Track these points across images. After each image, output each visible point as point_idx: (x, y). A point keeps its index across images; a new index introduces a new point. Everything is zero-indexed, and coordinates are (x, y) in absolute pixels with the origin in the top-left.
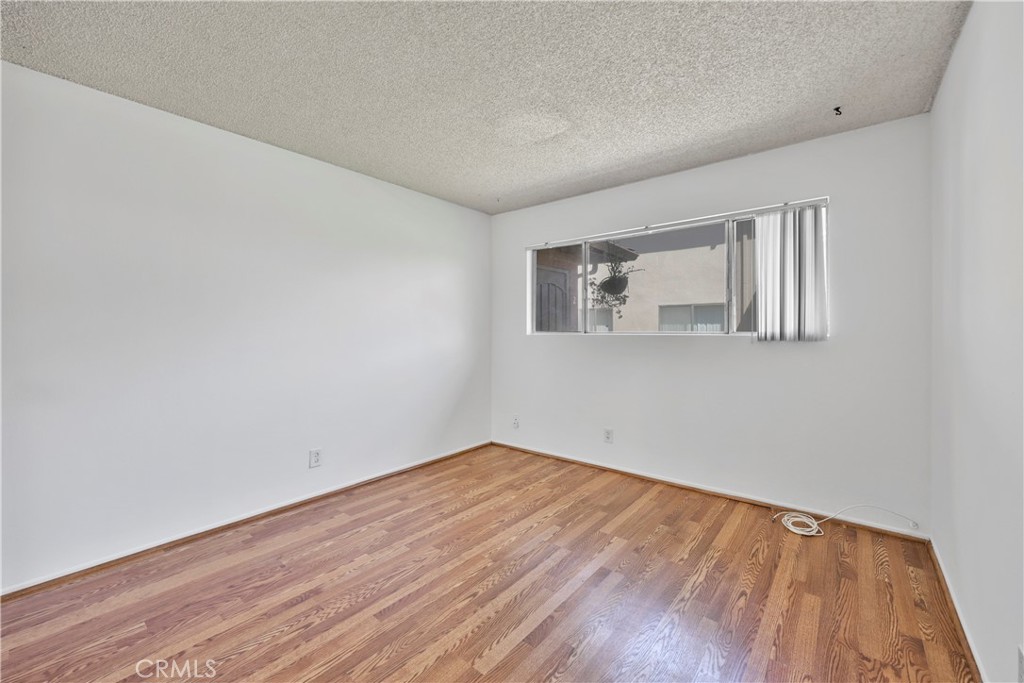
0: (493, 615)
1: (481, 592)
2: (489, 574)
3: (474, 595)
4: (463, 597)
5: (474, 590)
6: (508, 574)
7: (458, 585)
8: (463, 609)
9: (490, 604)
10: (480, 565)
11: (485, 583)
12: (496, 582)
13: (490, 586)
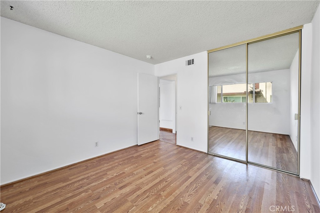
0: (161, 177)
1: (164, 182)
2: (162, 189)
3: (166, 182)
4: (170, 181)
5: (167, 183)
6: (155, 189)
7: (172, 185)
8: (168, 178)
9: (162, 179)
10: (166, 193)
11: (163, 185)
12: (160, 185)
13: (162, 184)
